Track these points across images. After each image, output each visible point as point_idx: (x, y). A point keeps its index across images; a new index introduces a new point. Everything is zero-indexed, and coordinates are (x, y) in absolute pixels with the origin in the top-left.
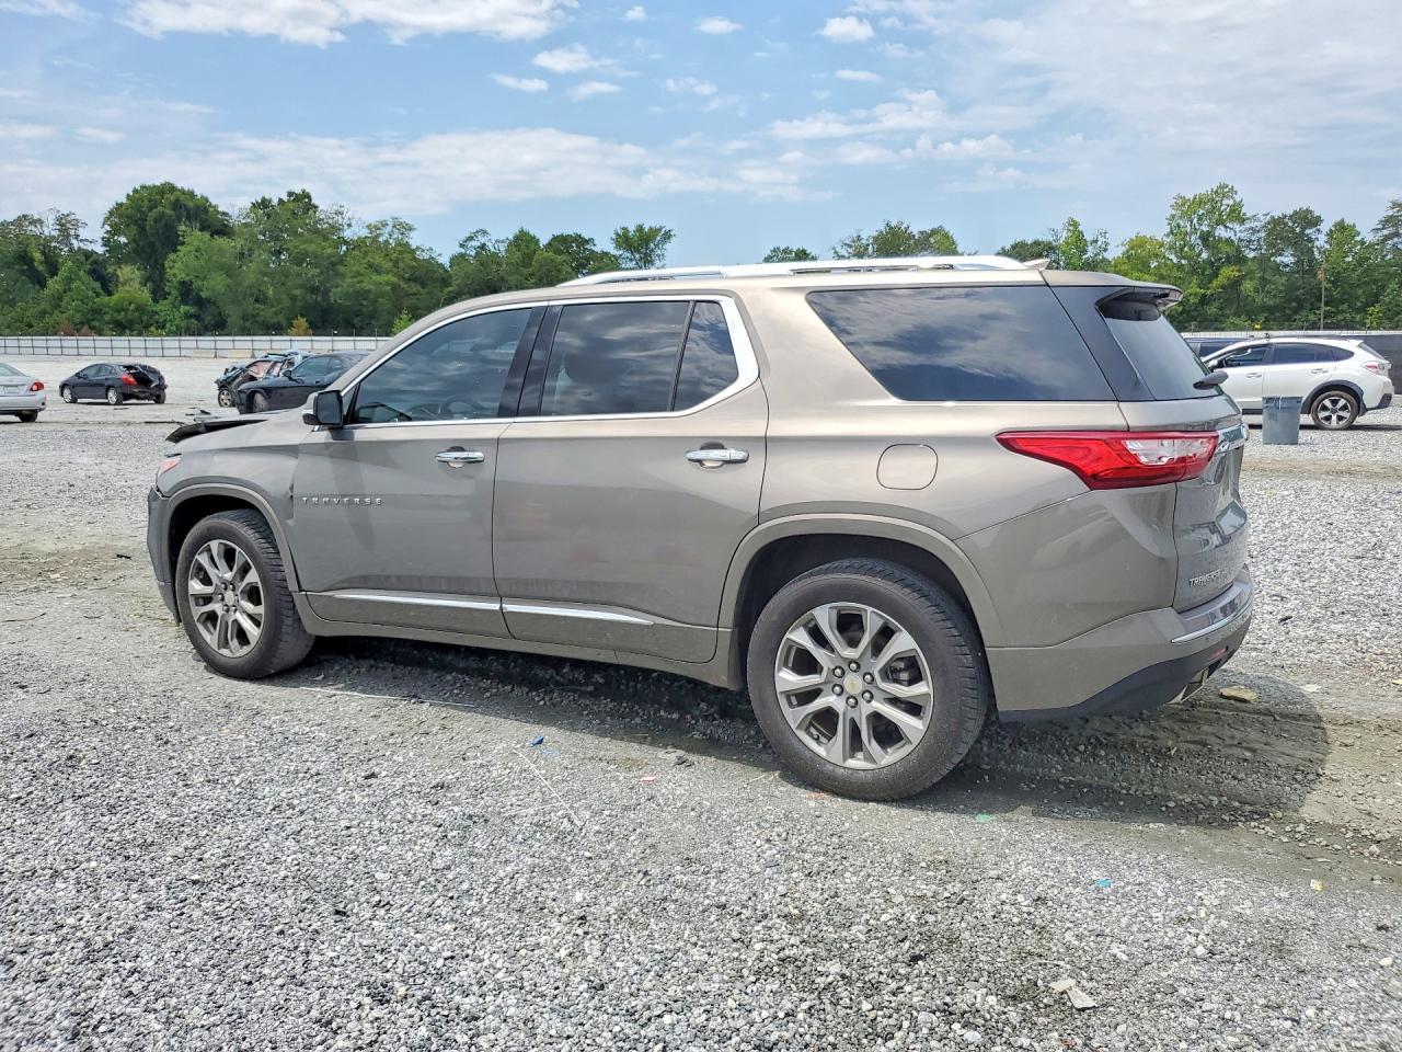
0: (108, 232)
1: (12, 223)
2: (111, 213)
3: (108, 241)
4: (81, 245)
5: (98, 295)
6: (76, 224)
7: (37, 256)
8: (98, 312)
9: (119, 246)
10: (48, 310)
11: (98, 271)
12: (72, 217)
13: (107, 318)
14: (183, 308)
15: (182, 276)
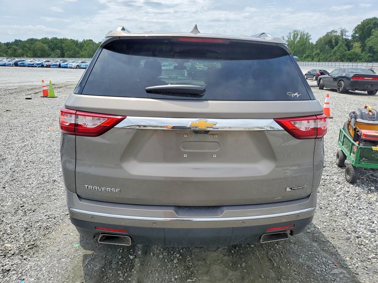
0: (353, 33)
1: (330, 33)
2: (356, 28)
3: (353, 36)
4: (346, 37)
5: (346, 51)
6: (346, 31)
7: (334, 41)
8: (344, 56)
9: (356, 37)
10: (332, 55)
11: (348, 44)
12: (345, 30)
13: (346, 57)
14: (368, 54)
15: (371, 45)
